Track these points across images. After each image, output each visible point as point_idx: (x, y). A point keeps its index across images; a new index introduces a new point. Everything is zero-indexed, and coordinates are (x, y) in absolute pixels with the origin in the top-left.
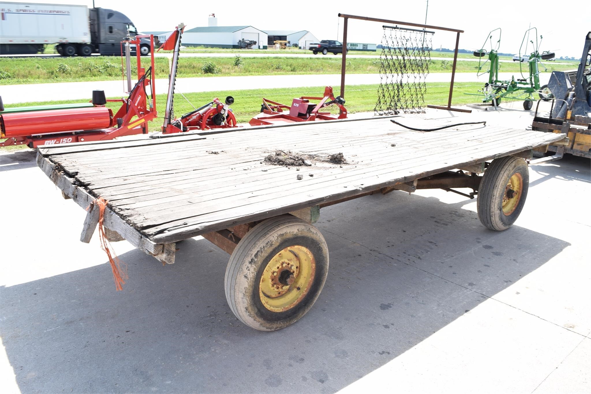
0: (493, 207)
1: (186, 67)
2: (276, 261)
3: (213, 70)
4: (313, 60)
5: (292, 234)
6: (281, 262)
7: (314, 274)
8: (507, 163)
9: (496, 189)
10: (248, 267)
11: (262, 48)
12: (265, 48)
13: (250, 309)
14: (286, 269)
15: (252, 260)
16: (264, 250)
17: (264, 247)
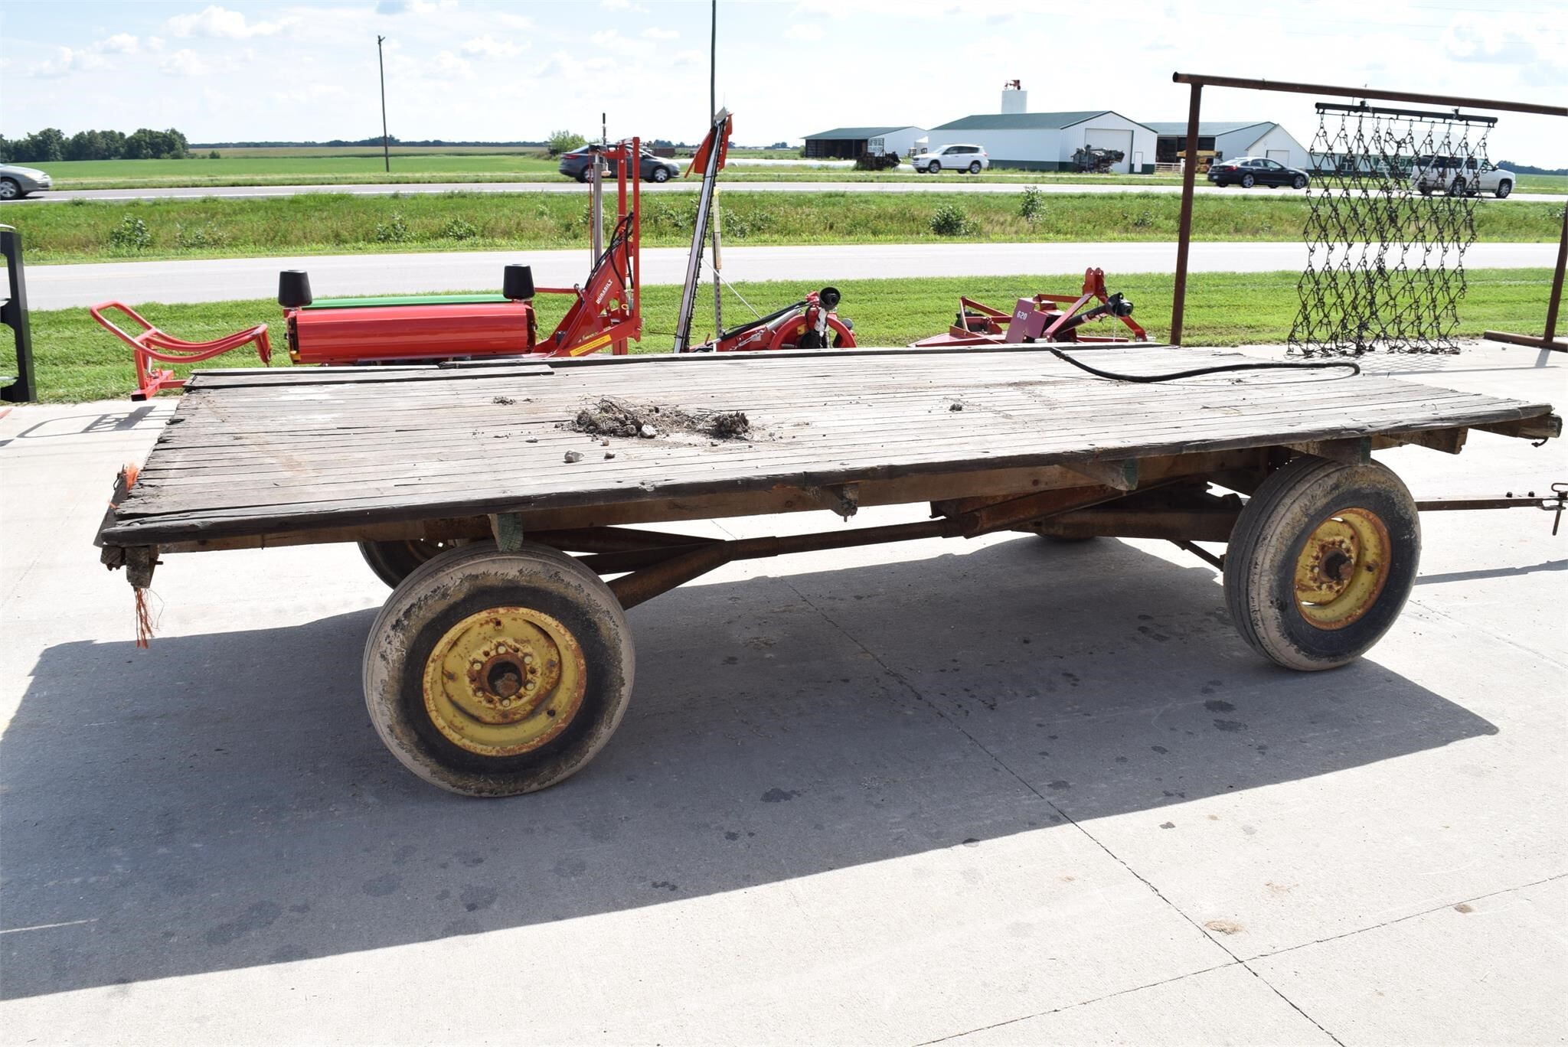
0: (1256, 597)
1: (892, 218)
2: (485, 638)
3: (959, 226)
4: (1251, 203)
5: (503, 579)
6: (494, 642)
7: (584, 683)
8: (1309, 477)
9: (1265, 548)
10: (389, 636)
11: (1140, 170)
12: (1147, 169)
13: (398, 730)
14: (509, 658)
15: (398, 621)
16: (426, 604)
17: (426, 598)
